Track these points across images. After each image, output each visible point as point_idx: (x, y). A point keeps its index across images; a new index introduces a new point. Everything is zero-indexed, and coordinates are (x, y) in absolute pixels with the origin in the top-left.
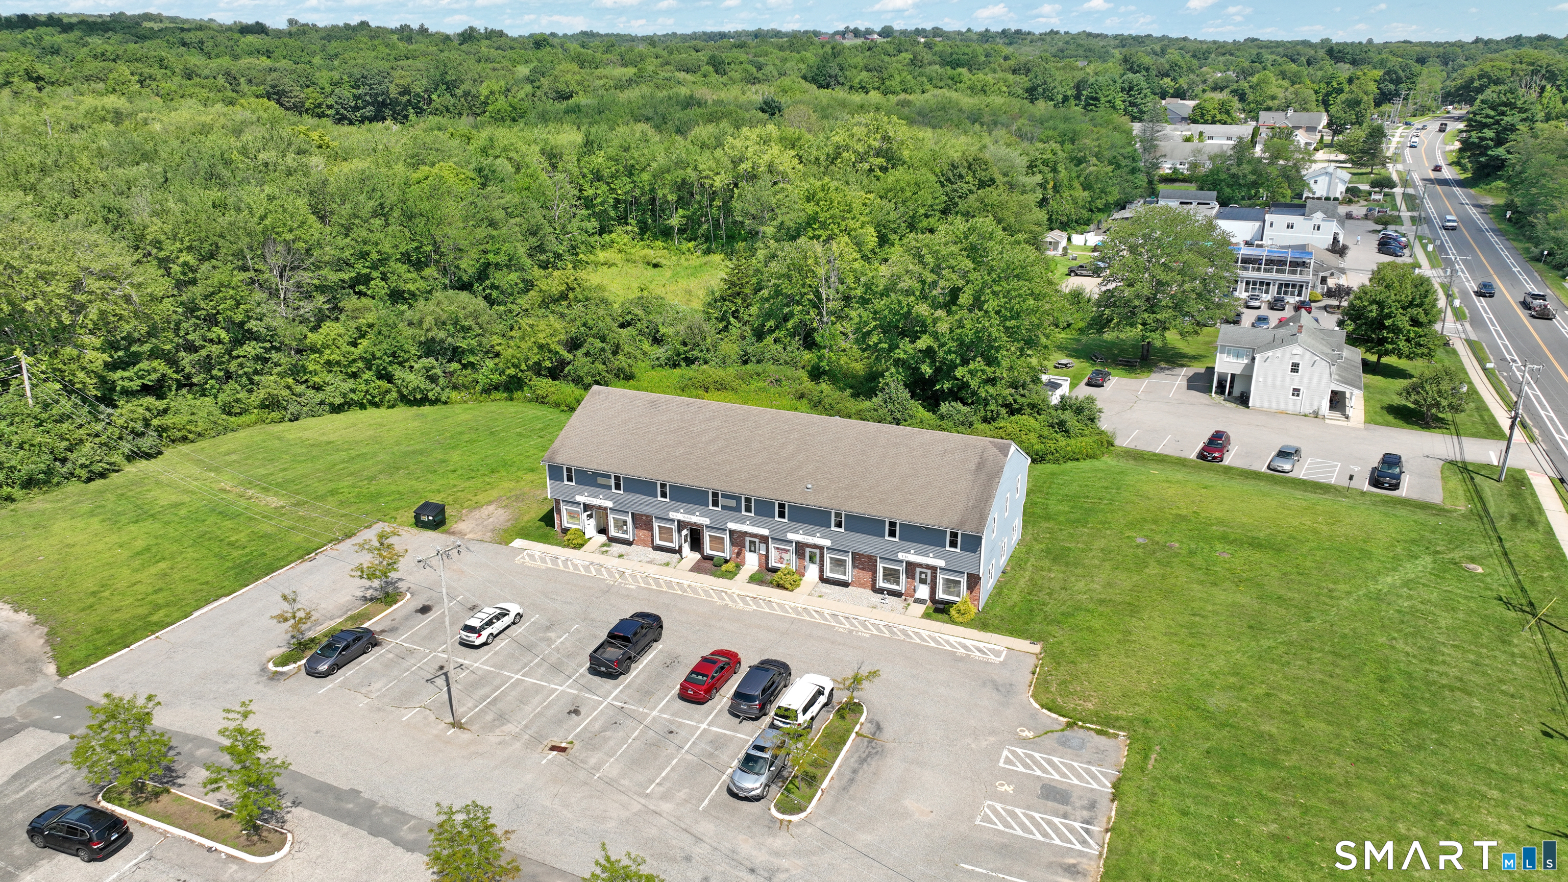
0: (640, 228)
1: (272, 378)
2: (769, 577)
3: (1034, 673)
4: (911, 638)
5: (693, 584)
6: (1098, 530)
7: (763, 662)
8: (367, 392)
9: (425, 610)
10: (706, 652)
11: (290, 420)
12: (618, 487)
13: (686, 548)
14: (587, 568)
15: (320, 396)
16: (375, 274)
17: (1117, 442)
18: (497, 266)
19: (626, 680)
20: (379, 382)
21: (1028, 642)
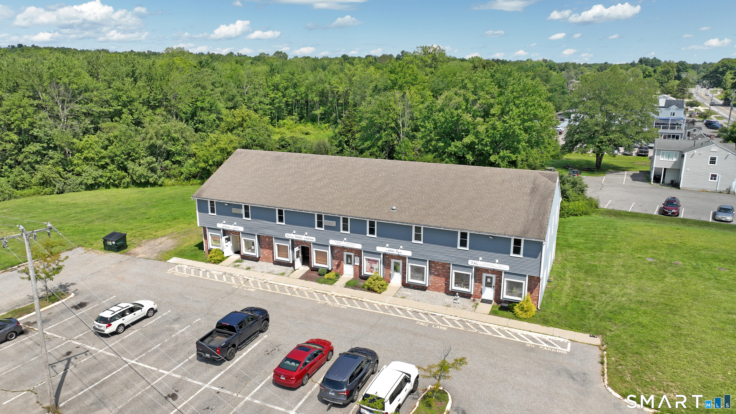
0: (300, 118)
1: (47, 167)
2: (362, 283)
3: (602, 363)
4: (483, 331)
5: (301, 288)
6: (613, 253)
7: (352, 351)
8: (110, 177)
9: (82, 305)
10: (302, 341)
11: (57, 193)
12: (247, 215)
13: (298, 263)
14: (220, 277)
15: (80, 179)
16: (124, 110)
17: (601, 206)
18: (202, 109)
19: (229, 365)
20: (118, 172)
21: (587, 335)
